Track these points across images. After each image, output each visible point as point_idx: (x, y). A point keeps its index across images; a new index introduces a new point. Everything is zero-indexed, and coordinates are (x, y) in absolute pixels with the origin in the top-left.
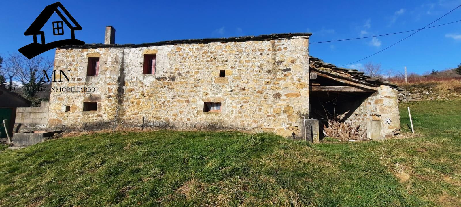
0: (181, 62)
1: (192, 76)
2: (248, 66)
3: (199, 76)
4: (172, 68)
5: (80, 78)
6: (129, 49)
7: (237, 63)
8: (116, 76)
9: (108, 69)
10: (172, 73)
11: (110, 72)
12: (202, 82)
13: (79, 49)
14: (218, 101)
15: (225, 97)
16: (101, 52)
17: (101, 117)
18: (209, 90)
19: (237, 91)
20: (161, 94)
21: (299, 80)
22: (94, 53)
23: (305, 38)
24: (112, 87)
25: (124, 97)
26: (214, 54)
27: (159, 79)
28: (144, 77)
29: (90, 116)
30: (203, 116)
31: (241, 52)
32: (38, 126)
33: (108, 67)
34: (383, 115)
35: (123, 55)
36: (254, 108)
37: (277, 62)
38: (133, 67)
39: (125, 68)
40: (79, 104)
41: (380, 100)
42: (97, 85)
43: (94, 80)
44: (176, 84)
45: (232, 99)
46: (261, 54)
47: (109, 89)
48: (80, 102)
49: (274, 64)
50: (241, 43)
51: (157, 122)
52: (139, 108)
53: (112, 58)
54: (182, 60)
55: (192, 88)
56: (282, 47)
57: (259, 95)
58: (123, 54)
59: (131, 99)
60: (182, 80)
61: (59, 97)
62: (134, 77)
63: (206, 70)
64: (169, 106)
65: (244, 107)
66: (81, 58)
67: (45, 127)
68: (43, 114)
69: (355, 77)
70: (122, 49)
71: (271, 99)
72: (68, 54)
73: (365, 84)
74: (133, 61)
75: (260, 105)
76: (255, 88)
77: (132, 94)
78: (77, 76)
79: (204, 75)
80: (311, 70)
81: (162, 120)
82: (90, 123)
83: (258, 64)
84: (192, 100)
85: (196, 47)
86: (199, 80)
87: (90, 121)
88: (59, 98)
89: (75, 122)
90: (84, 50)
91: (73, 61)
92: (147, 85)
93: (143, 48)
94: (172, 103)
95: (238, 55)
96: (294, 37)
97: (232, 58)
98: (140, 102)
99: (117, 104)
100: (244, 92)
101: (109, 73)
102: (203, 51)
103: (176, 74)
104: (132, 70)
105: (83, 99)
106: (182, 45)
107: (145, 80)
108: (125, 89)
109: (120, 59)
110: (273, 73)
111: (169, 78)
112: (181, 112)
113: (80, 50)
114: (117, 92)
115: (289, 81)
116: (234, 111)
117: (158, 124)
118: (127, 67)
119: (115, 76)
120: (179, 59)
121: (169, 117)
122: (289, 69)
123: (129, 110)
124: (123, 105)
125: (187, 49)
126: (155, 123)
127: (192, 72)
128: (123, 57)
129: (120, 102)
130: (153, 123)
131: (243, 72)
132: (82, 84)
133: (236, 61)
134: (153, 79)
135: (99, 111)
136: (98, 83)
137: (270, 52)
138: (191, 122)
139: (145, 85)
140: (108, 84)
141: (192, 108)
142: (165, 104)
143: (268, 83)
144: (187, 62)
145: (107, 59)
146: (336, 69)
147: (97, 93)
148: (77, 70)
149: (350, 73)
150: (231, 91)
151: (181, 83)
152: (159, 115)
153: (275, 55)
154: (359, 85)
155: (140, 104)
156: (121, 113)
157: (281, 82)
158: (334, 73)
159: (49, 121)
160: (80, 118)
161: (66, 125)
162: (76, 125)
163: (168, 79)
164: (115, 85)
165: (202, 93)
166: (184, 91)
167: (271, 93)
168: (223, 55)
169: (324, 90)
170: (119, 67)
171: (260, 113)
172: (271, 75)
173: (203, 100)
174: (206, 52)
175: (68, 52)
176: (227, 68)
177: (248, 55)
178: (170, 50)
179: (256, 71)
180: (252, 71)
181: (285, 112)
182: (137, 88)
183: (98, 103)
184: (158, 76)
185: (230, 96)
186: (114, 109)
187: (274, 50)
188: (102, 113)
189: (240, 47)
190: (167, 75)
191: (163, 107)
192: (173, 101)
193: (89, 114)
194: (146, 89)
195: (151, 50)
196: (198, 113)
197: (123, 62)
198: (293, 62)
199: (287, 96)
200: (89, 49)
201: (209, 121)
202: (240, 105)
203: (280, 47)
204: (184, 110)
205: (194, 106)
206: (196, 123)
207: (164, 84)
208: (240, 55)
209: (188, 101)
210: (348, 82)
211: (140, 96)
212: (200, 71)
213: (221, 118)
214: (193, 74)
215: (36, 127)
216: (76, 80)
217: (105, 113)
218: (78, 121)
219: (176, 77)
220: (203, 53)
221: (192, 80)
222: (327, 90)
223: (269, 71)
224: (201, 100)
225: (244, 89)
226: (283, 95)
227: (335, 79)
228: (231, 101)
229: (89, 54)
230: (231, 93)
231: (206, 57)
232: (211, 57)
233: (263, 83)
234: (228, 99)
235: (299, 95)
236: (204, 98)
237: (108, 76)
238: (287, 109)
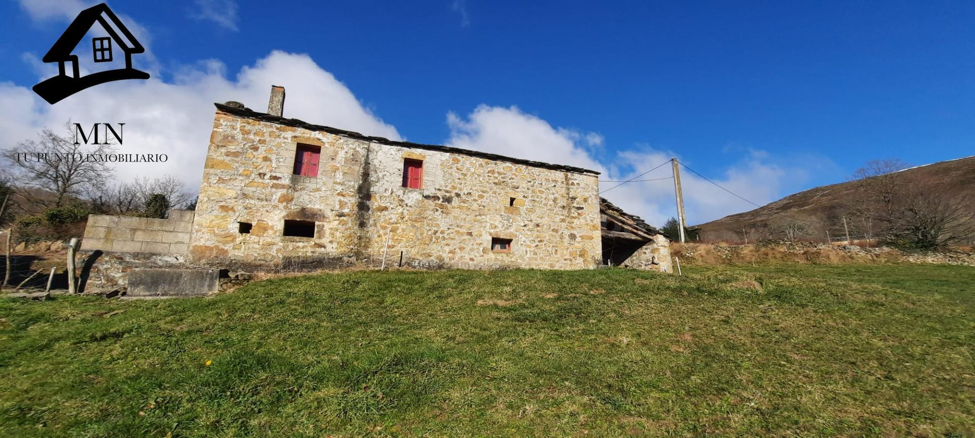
0: (459, 179)
1: (475, 200)
2: (542, 198)
3: (485, 202)
4: (447, 184)
5: (279, 175)
6: (379, 145)
7: (530, 192)
8: (355, 184)
9: (338, 169)
10: (447, 192)
11: (343, 175)
12: (489, 210)
13: (276, 125)
14: (510, 236)
15: (518, 233)
16: (324, 139)
17: (323, 249)
18: (498, 222)
19: (531, 227)
20: (431, 220)
21: (592, 221)
22: (309, 138)
23: (595, 177)
24: (346, 200)
25: (368, 219)
26: (503, 176)
27: (427, 197)
28: (405, 192)
29: (301, 244)
30: (491, 255)
31: (533, 180)
32: (159, 258)
33: (338, 165)
34: (661, 263)
35: (368, 152)
36: (550, 249)
37: (571, 198)
38: (386, 173)
39: (372, 173)
40: (276, 220)
41: (657, 249)
42: (316, 193)
43: (310, 184)
44: (454, 208)
45: (526, 236)
46: (555, 186)
47: (340, 202)
48: (276, 218)
49: (568, 199)
50: (534, 168)
51: (425, 261)
52: (396, 238)
53: (346, 152)
54: (462, 177)
55: (476, 216)
56: (575, 182)
57: (554, 234)
58: (368, 150)
59: (381, 222)
60: (462, 204)
61: (221, 204)
62: (386, 190)
63: (493, 195)
64: (444, 238)
65: (539, 247)
66: (278, 140)
67: (181, 260)
68: (174, 233)
69: (637, 225)
70: (367, 142)
71: (567, 239)
72: (248, 127)
73: (645, 233)
74: (385, 164)
75: (556, 247)
76: (550, 225)
77: (383, 216)
78: (271, 171)
79: (491, 201)
80: (602, 212)
81: (432, 258)
82: (299, 257)
83: (552, 197)
84: (476, 233)
85: (480, 163)
86: (484, 207)
87: (300, 254)
88: (222, 207)
89: (264, 255)
90: (288, 127)
91: (262, 142)
92: (409, 205)
93: (403, 148)
94: (448, 234)
95: (530, 182)
96: (585, 173)
97: (524, 185)
98: (397, 228)
99: (355, 228)
100: (539, 228)
101: (341, 177)
102: (489, 169)
103: (453, 195)
104: (383, 178)
105: (284, 213)
106: (461, 155)
107: (406, 196)
108: (370, 206)
109: (363, 157)
110: (567, 210)
111: (443, 198)
112: (461, 249)
113: (279, 126)
114: (356, 209)
115: (582, 221)
116: (528, 252)
117: (427, 264)
118: (376, 171)
119: (352, 183)
120: (457, 174)
121: (444, 255)
122: (583, 208)
123: (377, 240)
124: (368, 232)
125: (468, 163)
126: (421, 263)
127: (476, 195)
128: (368, 155)
129: (362, 225)
130: (419, 263)
131: (536, 204)
132: (283, 187)
133: (528, 189)
134: (420, 197)
135: (320, 238)
136: (318, 190)
137: (563, 185)
138: (475, 262)
139: (407, 205)
140: (339, 194)
141: (477, 244)
142: (438, 234)
143: (563, 220)
144: (468, 179)
145: (336, 153)
146: (623, 214)
147: (316, 205)
148: (271, 161)
149: (634, 220)
150: (525, 226)
151: (460, 207)
152: (428, 251)
153: (568, 189)
154: (640, 233)
155: (398, 232)
156: (363, 244)
157: (575, 221)
158: (621, 218)
159: (191, 248)
160: (275, 248)
161: (239, 258)
162: (264, 260)
163: (441, 200)
164: (352, 196)
165: (488, 225)
166: (465, 219)
167: (567, 233)
168: (513, 179)
169: (610, 235)
170: (359, 169)
171: (557, 256)
172: (565, 212)
173: (490, 234)
174: (493, 172)
175: (249, 123)
176: (519, 196)
177: (541, 184)
178: (443, 159)
179: (551, 205)
180: (546, 205)
181: (581, 256)
182: (392, 206)
183: (317, 223)
184: (426, 193)
185: (523, 232)
186: (350, 236)
187: (567, 184)
188: (324, 241)
189: (533, 173)
190: (439, 194)
191: (434, 239)
192: (449, 231)
193: (297, 242)
194: (408, 210)
195: (416, 153)
196: (484, 251)
197: (367, 163)
198: (585, 200)
199: (582, 237)
200: (300, 129)
201: (499, 263)
202: (535, 245)
203: (573, 181)
204: (465, 246)
205: (479, 241)
206: (482, 264)
207: (435, 206)
208: (532, 183)
209: (470, 234)
210: (630, 229)
211: (398, 220)
212: (484, 194)
213: (513, 259)
214: (477, 198)
215: (152, 260)
216: (267, 177)
217: (331, 242)
218: (271, 253)
219: (454, 199)
220: (488, 173)
221: (475, 206)
222: (612, 235)
223: (564, 207)
224: (488, 234)
225: (538, 225)
226: (578, 236)
227: (620, 224)
228: (524, 239)
229: (300, 137)
230: (525, 228)
231: (492, 178)
232: (498, 178)
233: (558, 220)
234: (521, 236)
235: (593, 238)
236: (492, 231)
237: (338, 180)
238: (583, 253)
